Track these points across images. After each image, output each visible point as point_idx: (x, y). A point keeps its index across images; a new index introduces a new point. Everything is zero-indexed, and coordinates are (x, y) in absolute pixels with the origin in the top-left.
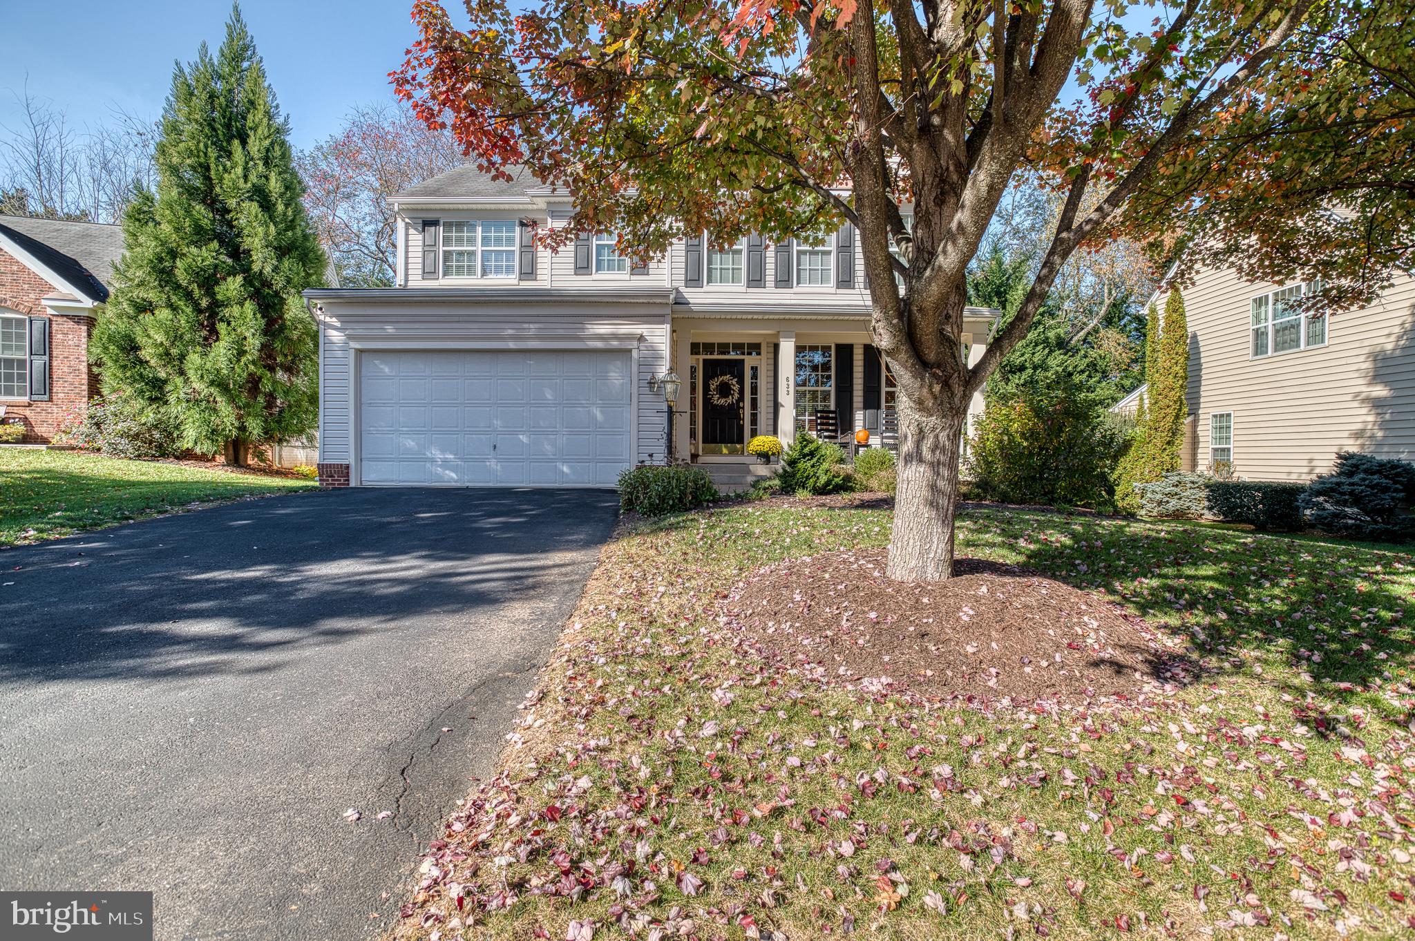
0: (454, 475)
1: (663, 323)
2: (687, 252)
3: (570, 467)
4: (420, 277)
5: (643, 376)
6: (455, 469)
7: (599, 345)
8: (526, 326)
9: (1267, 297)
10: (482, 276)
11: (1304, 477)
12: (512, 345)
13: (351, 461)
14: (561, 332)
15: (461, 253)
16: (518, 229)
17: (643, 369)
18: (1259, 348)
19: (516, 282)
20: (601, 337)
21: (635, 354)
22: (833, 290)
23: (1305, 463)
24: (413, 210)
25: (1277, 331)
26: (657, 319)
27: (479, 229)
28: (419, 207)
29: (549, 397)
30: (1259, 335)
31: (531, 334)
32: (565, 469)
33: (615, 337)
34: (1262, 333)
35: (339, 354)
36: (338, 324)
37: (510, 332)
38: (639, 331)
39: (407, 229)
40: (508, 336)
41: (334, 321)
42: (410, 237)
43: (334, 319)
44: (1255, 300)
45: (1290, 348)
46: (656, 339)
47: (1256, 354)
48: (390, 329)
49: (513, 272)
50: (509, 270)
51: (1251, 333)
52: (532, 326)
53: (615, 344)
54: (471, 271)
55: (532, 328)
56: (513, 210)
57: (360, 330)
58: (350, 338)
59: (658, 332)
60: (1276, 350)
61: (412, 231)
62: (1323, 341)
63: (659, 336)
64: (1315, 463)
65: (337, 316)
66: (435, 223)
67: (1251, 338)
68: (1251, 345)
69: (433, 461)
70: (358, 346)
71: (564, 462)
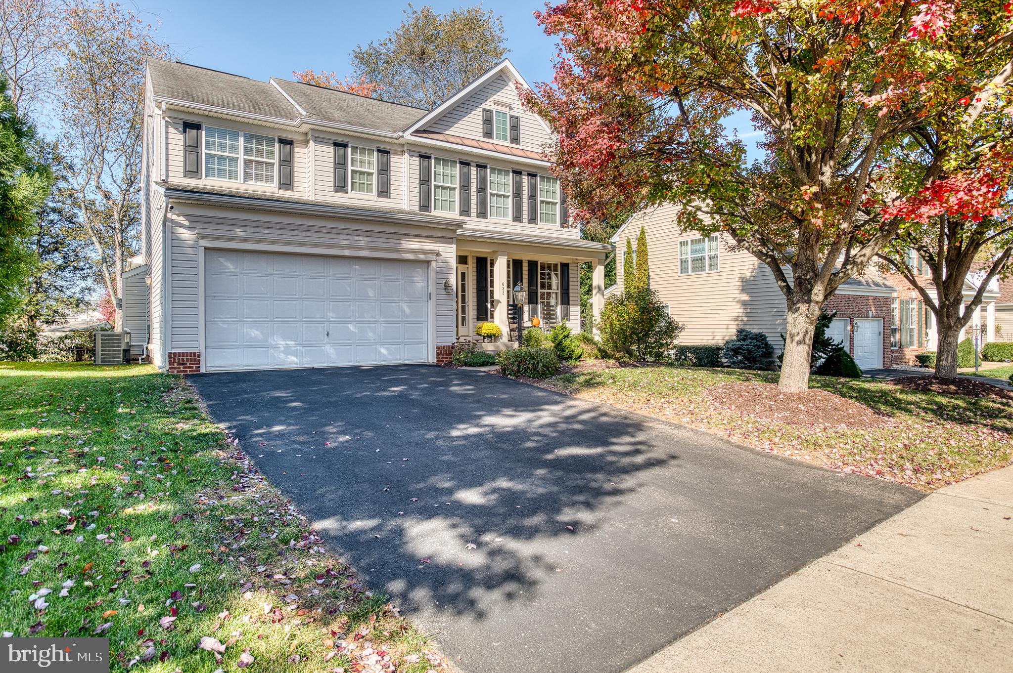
0: (295, 359)
1: (452, 243)
2: (420, 185)
3: (387, 349)
4: (182, 175)
5: (440, 281)
6: (295, 354)
7: (411, 256)
8: (357, 238)
9: (687, 242)
10: (245, 181)
11: (710, 341)
12: (347, 253)
13: (201, 349)
14: (383, 245)
15: (222, 159)
16: (277, 145)
17: (440, 276)
18: (684, 270)
19: (276, 190)
20: (414, 251)
21: (433, 264)
22: (511, 223)
23: (710, 334)
24: (174, 110)
25: (693, 261)
26: (448, 240)
27: (242, 140)
28: (182, 109)
29: (370, 294)
30: (684, 262)
31: (362, 245)
32: (384, 351)
33: (423, 252)
34: (685, 261)
35: (189, 250)
36: (187, 223)
37: (345, 242)
38: (436, 248)
39: (167, 127)
40: (344, 245)
41: (182, 220)
42: (170, 136)
43: (182, 218)
44: (681, 243)
45: (699, 271)
46: (448, 255)
47: (681, 273)
48: (240, 232)
49: (272, 181)
50: (269, 179)
51: (679, 261)
52: (361, 238)
53: (422, 257)
54: (233, 175)
55: (362, 241)
56: (273, 128)
57: (210, 230)
58: (200, 236)
59: (449, 250)
60: (693, 272)
61: (171, 130)
62: (717, 269)
63: (449, 252)
64: (715, 334)
65: (184, 215)
66: (197, 127)
67: (679, 263)
68: (679, 267)
69: (276, 347)
70: (209, 244)
71: (383, 344)
